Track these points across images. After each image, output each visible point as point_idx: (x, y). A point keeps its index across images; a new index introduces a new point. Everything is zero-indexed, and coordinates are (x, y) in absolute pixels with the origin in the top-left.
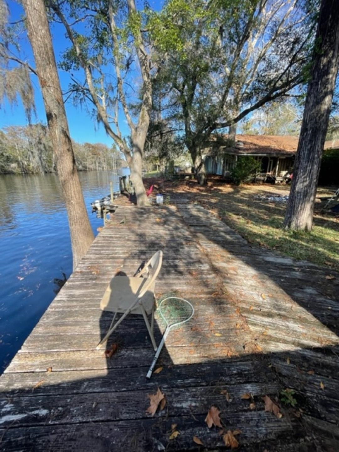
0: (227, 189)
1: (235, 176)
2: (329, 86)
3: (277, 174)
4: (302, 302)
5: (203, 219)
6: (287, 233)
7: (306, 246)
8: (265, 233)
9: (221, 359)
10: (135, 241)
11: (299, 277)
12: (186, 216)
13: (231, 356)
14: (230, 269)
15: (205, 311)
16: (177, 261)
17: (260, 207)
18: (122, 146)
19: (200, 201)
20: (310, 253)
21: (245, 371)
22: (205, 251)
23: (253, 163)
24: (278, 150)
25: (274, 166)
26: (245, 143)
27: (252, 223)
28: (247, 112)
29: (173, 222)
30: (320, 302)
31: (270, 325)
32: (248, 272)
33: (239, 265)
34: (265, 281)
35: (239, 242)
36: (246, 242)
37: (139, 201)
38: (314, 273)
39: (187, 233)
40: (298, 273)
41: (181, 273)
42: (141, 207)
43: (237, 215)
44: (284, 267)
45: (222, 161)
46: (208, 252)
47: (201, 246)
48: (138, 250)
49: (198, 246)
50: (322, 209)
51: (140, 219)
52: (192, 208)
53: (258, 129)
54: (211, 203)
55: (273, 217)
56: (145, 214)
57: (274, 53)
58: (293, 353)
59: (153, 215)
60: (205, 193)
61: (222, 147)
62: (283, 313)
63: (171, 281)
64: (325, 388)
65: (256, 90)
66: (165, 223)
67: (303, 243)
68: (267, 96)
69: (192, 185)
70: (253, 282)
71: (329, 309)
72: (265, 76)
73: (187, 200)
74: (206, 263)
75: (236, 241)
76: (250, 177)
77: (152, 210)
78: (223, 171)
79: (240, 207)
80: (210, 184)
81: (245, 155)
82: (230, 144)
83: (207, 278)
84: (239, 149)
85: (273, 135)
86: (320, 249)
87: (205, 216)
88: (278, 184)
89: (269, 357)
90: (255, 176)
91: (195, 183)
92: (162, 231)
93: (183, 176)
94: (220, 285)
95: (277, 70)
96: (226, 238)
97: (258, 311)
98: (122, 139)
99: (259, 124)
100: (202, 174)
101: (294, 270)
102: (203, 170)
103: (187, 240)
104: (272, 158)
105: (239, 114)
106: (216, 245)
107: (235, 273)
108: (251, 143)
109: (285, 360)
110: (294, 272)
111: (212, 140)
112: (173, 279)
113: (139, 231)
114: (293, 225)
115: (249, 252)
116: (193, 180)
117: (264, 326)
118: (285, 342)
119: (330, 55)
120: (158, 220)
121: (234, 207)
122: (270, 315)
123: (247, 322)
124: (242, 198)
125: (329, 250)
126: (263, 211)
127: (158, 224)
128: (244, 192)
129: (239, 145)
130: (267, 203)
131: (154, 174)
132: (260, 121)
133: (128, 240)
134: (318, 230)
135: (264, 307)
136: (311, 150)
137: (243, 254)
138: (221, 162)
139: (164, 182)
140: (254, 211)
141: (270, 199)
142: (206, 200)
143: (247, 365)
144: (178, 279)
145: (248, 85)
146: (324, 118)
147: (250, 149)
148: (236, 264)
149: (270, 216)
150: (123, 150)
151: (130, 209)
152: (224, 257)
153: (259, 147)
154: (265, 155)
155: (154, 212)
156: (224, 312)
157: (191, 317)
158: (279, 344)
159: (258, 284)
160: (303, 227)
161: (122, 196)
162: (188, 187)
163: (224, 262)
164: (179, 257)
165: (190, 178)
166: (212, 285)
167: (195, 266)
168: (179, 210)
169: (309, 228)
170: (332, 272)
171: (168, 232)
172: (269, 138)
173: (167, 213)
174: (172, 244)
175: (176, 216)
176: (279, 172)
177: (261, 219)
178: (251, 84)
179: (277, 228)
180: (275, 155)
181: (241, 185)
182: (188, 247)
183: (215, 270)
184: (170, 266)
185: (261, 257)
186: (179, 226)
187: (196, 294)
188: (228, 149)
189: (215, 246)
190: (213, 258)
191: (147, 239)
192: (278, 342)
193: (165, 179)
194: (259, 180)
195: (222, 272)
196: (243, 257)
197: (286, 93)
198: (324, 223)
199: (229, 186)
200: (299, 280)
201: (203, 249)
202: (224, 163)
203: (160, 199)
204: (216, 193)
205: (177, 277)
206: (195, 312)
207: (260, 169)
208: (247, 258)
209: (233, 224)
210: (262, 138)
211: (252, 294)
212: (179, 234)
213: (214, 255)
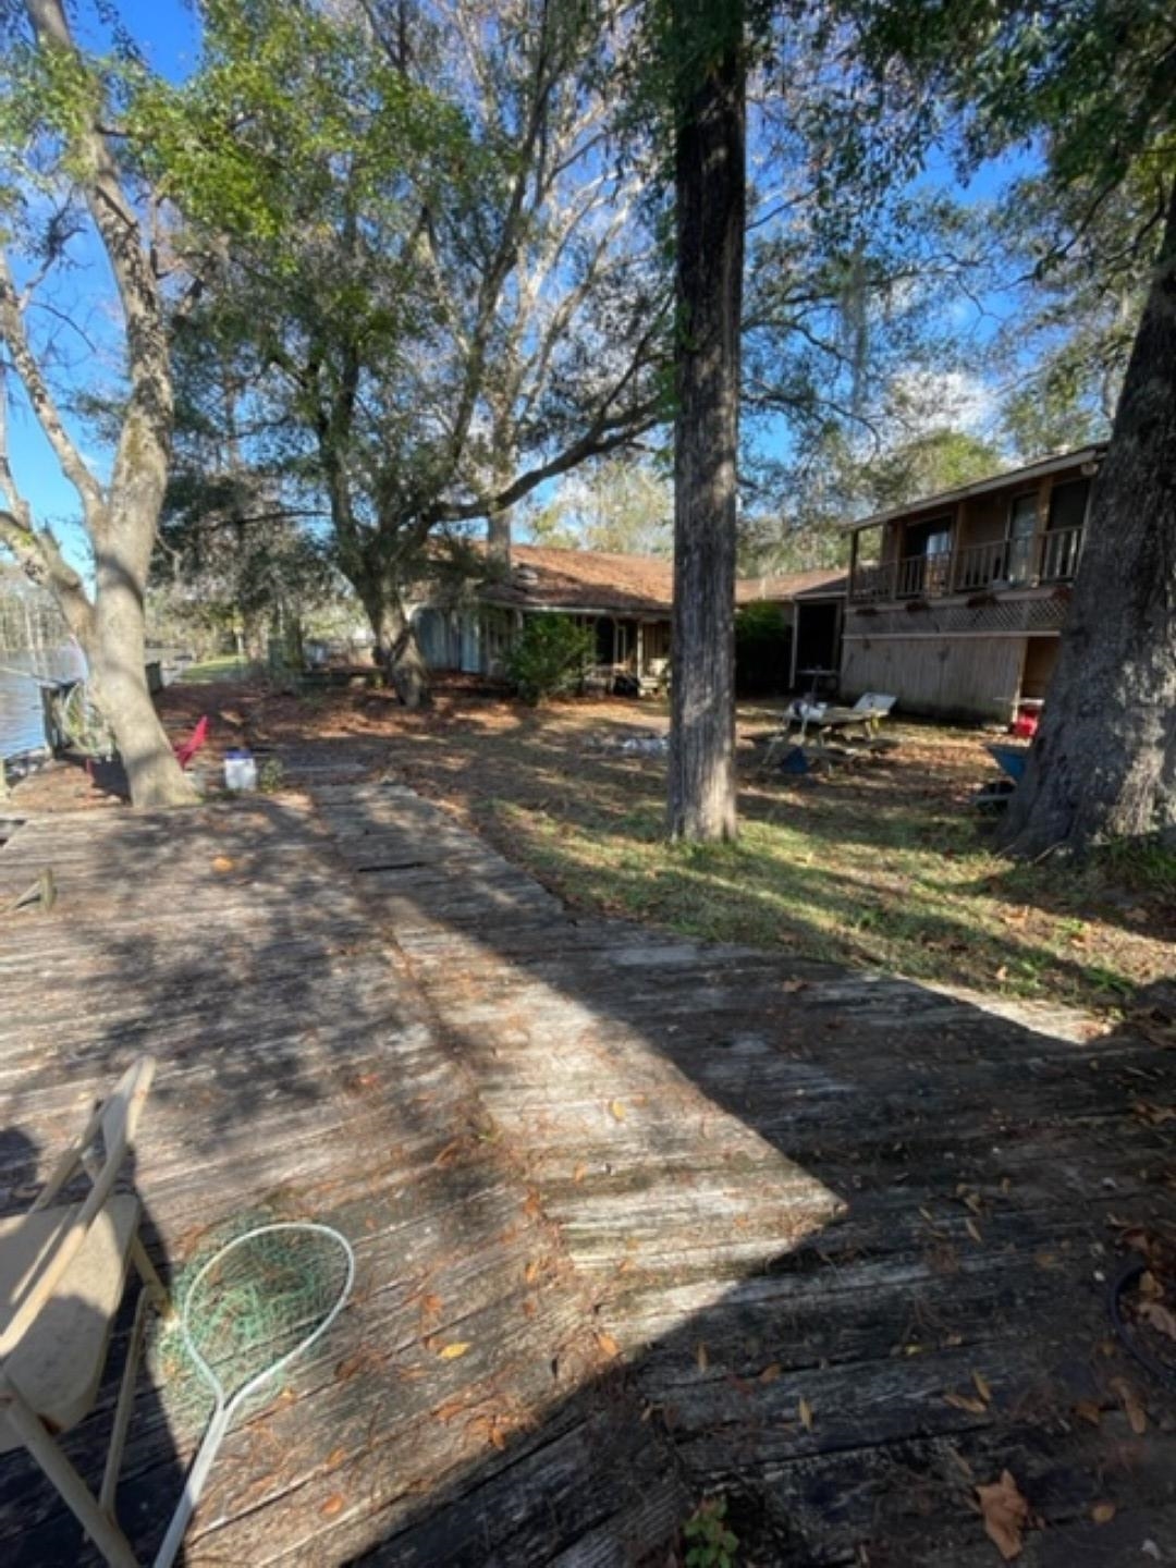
0: (497, 719)
1: (521, 676)
2: (723, 437)
3: (640, 668)
4: (731, 1095)
5: (414, 838)
6: (677, 855)
7: (728, 890)
8: (614, 863)
9: (465, 1472)
10: (94, 981)
11: (717, 1005)
12: (348, 831)
13: (504, 1436)
14: (503, 1026)
15: (405, 1247)
16: (295, 1039)
17: (599, 775)
18: (38, 560)
19: (406, 770)
20: (740, 912)
21: (561, 1485)
22: (414, 967)
23: (569, 636)
24: (633, 598)
25: (632, 646)
26: (542, 573)
27: (577, 833)
28: (532, 479)
29: (291, 864)
30: (777, 1080)
31: (641, 1226)
32: (565, 1024)
33: (537, 1001)
34: (619, 1045)
35: (538, 910)
36: (558, 908)
37: (142, 785)
38: (753, 981)
39: (346, 904)
40: (712, 991)
41: (309, 1094)
42: (151, 811)
43: (532, 808)
44: (673, 978)
45: (477, 630)
46: (427, 971)
47: (400, 949)
48: (103, 1027)
49: (389, 953)
50: (758, 769)
51: (138, 867)
52: (372, 799)
53: (576, 530)
54: (447, 772)
55: (638, 805)
56: (165, 841)
57: (591, 326)
58: (716, 1313)
59: (202, 842)
60: (424, 738)
61: (470, 582)
62: (679, 1156)
63: (260, 1148)
64: (814, 1418)
65: (556, 418)
66: (256, 872)
67: (723, 883)
68: (586, 439)
69: (375, 708)
70: (580, 1061)
71: (797, 1098)
72: (573, 383)
73: (359, 768)
74: (419, 1019)
75: (529, 906)
76: (568, 678)
77: (199, 822)
78: (483, 660)
79: (542, 779)
80: (441, 702)
81: (545, 609)
82: (494, 572)
83: (420, 1088)
84: (526, 590)
85: (620, 552)
86: (764, 894)
87: (422, 826)
88: (648, 698)
89: (641, 1372)
90: (581, 676)
91: (388, 701)
92: (235, 912)
93: (342, 677)
94: (465, 1105)
95: (604, 373)
96: (492, 904)
97: (602, 1176)
98: (36, 529)
99: (579, 517)
100: (411, 668)
101: (702, 982)
102: (411, 654)
103: (347, 934)
104: (623, 621)
105: (511, 483)
106: (456, 938)
107: (521, 1037)
108: (560, 575)
109: (691, 1361)
110: (702, 991)
111: (432, 557)
112: (273, 1132)
113: (122, 929)
114: (690, 829)
115: (569, 944)
116: (379, 692)
117: (623, 1238)
118: (691, 1275)
119: (716, 356)
120: (221, 863)
121: (522, 779)
122: (639, 1181)
123: (565, 1242)
124: (546, 747)
125: (784, 894)
126: (610, 786)
127: (221, 879)
128: (554, 726)
129: (524, 577)
130: (619, 760)
131: (225, 669)
132: (579, 509)
133: (54, 984)
134: (754, 835)
135: (619, 1154)
136: (706, 609)
137: (547, 955)
138: (472, 633)
139: (266, 700)
140: (581, 789)
141: (627, 745)
142: (428, 763)
143: (567, 1453)
144: (297, 1124)
145: (531, 400)
146: (723, 521)
147: (558, 592)
148: (526, 1001)
149: (628, 802)
150: (44, 577)
151: (92, 829)
152: (483, 979)
153: (585, 586)
154: (602, 612)
155: (207, 831)
156: (479, 1224)
157: (342, 1303)
158: (670, 1294)
159: (599, 1063)
160: (717, 831)
161: (60, 770)
162: (360, 718)
163: (486, 1001)
164: (306, 1017)
165: (370, 684)
166: (436, 1115)
167: (373, 1047)
168: (319, 809)
169: (732, 834)
170: (796, 965)
171: (263, 913)
172: (609, 563)
173: (270, 829)
174: (280, 965)
175: (307, 837)
176: (647, 664)
177: (603, 814)
178: (538, 397)
179: (650, 840)
180: (628, 613)
181: (543, 704)
182: (349, 965)
183: (453, 1044)
184: (262, 1072)
185: (605, 955)
186: (316, 878)
187: (369, 1175)
188: (490, 588)
189: (454, 943)
190: (442, 993)
191: (159, 961)
192: (669, 1285)
193: (271, 689)
194: (595, 687)
195: (474, 1048)
196: (551, 966)
197: (636, 440)
198: (766, 810)
199: (504, 708)
200: (719, 1013)
201: (410, 961)
202: (483, 631)
203: (241, 771)
204: (465, 735)
205: (290, 1115)
206: (363, 1267)
207: (593, 654)
208: (561, 967)
209: (519, 843)
210: (590, 559)
211: (579, 1112)
212: (314, 913)
213: (449, 981)
